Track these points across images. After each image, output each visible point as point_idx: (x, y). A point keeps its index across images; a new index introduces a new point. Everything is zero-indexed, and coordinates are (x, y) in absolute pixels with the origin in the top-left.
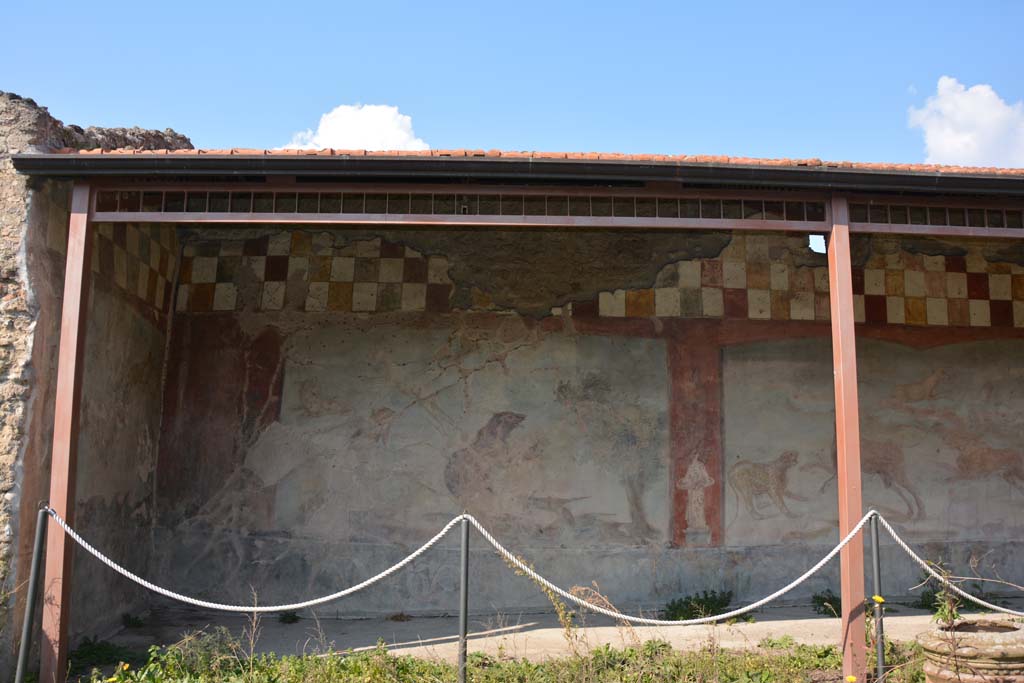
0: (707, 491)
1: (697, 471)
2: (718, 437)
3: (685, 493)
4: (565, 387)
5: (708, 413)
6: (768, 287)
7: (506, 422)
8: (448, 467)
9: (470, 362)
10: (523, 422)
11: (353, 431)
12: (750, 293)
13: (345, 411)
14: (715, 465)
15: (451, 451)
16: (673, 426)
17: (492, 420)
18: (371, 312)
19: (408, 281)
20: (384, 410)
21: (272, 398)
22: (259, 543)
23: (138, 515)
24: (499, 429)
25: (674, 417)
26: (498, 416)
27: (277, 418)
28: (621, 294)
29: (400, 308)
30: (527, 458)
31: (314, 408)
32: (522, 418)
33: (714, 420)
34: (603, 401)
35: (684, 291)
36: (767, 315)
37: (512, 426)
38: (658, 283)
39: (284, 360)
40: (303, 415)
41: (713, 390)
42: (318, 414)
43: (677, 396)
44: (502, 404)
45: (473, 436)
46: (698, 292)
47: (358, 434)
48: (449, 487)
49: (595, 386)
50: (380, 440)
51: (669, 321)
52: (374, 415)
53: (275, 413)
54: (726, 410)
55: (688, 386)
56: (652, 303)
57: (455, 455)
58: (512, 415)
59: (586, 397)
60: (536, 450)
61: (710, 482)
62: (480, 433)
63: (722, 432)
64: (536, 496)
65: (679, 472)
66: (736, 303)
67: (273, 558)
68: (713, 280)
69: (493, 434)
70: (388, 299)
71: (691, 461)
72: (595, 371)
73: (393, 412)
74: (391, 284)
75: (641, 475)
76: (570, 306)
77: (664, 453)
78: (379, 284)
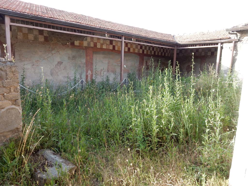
0: (90, 75)
1: (89, 72)
2: (92, 66)
3: (88, 75)
4: (69, 57)
5: (91, 63)
6: (100, 43)
7: (60, 63)
8: (51, 71)
9: (53, 52)
10: (63, 63)
11: (32, 65)
12: (97, 43)
13: (30, 61)
14: (92, 71)
15: (51, 68)
16: (86, 64)
17: (58, 63)
18: (33, 40)
19: (40, 35)
20: (38, 60)
24: (59, 65)
25: (86, 63)
26: (59, 62)
28: (78, 41)
29: (39, 40)
30: (64, 70)
31: (23, 60)
32: (62, 62)
33: (92, 64)
34: (76, 60)
35: (88, 42)
36: (100, 47)
37: (61, 64)
38: (84, 40)
40: (20, 61)
41: (92, 59)
42: (24, 61)
43: (87, 61)
44: (59, 60)
45: (55, 66)
46: (90, 42)
47: (33, 65)
48: (51, 75)
49: (74, 57)
50: (38, 66)
51: (86, 47)
52: (36, 61)
54: (94, 62)
55: (88, 58)
56: (83, 44)
57: (52, 69)
58: (61, 62)
59: (73, 59)
60: (65, 68)
61: (91, 74)
62: (56, 65)
63: (93, 66)
64: (66, 76)
65: (87, 72)
66: (95, 45)
68: (92, 40)
69: (58, 65)
70: (36, 38)
71: (88, 70)
72: (74, 55)
73: (40, 61)
74: (36, 35)
75: (81, 72)
76: (70, 43)
77: (85, 69)
78: (34, 34)
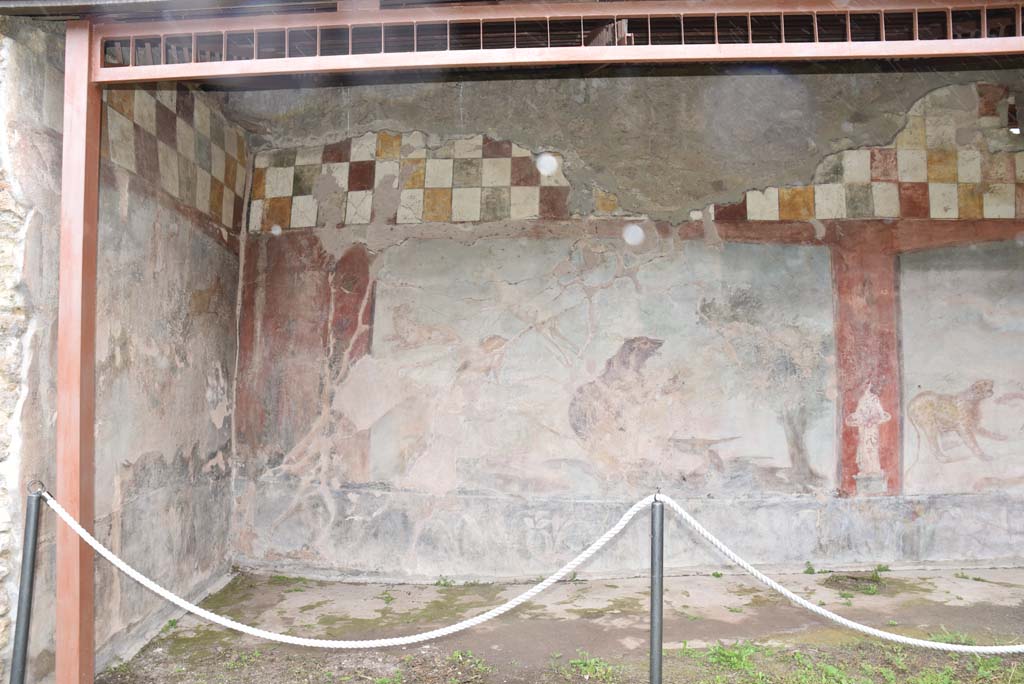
0: (881, 428)
1: (870, 404)
2: (894, 362)
3: (855, 431)
4: (709, 306)
5: (882, 334)
6: (954, 179)
7: (639, 349)
8: (572, 404)
9: (594, 278)
10: (660, 350)
11: (458, 365)
12: (933, 188)
13: (447, 341)
14: (892, 396)
15: (576, 385)
16: (840, 350)
17: (624, 347)
18: (474, 222)
19: (518, 184)
20: (495, 337)
21: (362, 328)
22: (352, 496)
23: (212, 467)
24: (632, 359)
25: (841, 339)
26: (630, 342)
27: (369, 351)
28: (773, 193)
29: (509, 216)
30: (665, 392)
31: (412, 338)
32: (659, 344)
33: (890, 343)
34: (753, 322)
35: (850, 187)
36: (953, 214)
37: (646, 355)
38: (818, 179)
39: (374, 282)
40: (398, 346)
41: (889, 306)
42: (416, 345)
43: (844, 315)
44: (635, 328)
45: (601, 367)
46: (868, 187)
47: (465, 366)
49: (744, 304)
50: (491, 373)
51: (831, 225)
52: (482, 344)
53: (366, 344)
54: (905, 329)
55: (858, 302)
56: (810, 206)
57: (580, 390)
58: (647, 341)
59: (735, 318)
60: (677, 381)
61: (885, 418)
62: (610, 363)
63: (899, 358)
64: (679, 436)
65: (849, 406)
66: (915, 201)
67: (370, 513)
68: (886, 173)
69: (625, 363)
70: (494, 207)
71: (862, 393)
72: (745, 287)
73: (507, 340)
74: (496, 189)
75: (803, 410)
76: (711, 209)
77: (830, 381)
78: (483, 188)
